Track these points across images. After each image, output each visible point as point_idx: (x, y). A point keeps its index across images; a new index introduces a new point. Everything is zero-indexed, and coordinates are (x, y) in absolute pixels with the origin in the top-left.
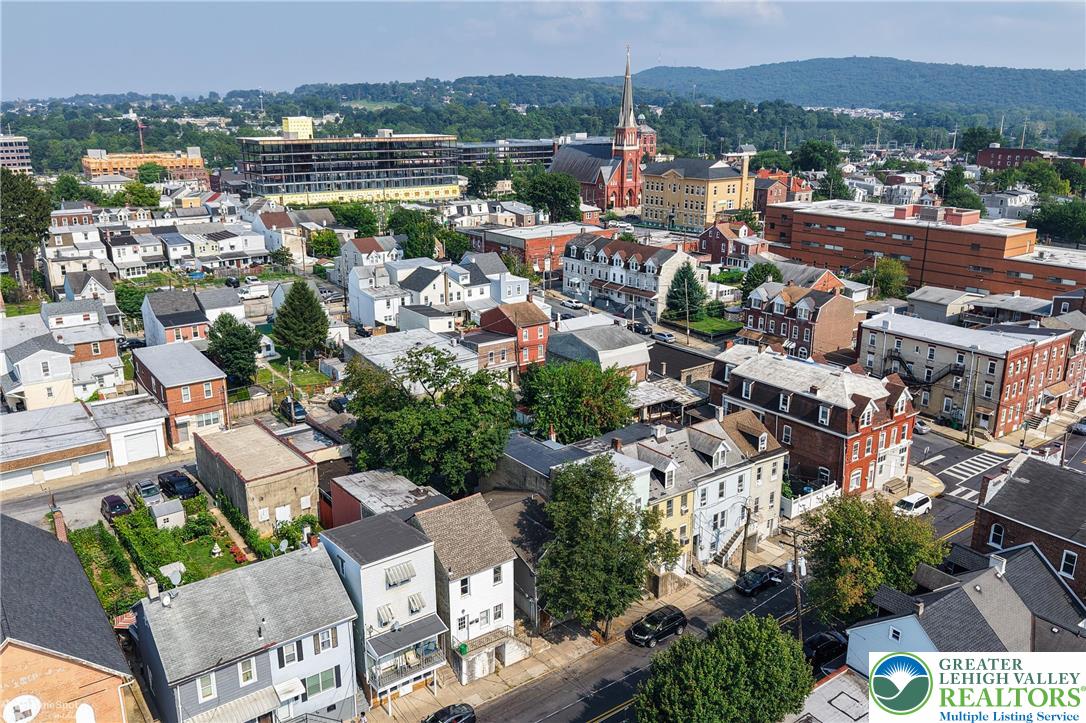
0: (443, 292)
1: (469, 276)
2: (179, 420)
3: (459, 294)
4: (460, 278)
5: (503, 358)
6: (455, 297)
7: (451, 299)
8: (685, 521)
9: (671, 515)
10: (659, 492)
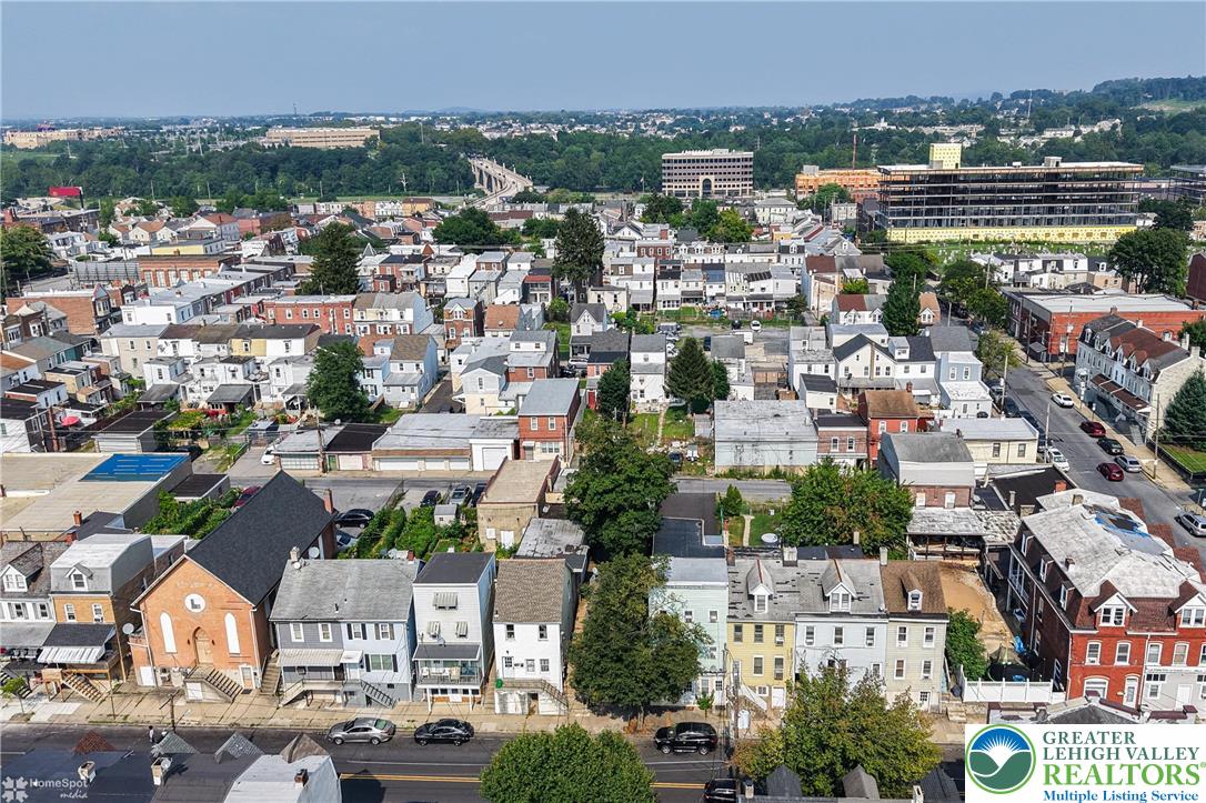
0: (868, 364)
1: (908, 351)
2: (525, 443)
3: (888, 369)
4: (897, 351)
5: (850, 448)
6: (883, 371)
7: (878, 374)
8: (781, 653)
9: (761, 641)
10: (745, 613)
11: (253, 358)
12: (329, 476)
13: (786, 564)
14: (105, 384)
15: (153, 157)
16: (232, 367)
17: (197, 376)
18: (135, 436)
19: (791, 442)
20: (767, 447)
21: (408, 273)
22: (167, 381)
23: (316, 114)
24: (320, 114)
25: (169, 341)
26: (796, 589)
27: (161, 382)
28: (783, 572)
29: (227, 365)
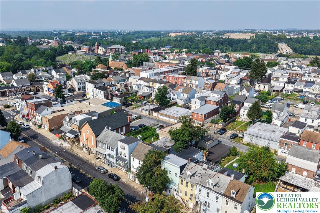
8: (192, 193)
9: (188, 187)
10: (185, 177)
11: (153, 87)
12: (150, 116)
13: (204, 169)
14: (127, 87)
15: (195, 39)
16: (148, 88)
17: (141, 89)
18: (119, 99)
19: (270, 140)
20: (261, 139)
21: (211, 72)
22: (136, 89)
23: (246, 30)
24: (247, 30)
25: (139, 80)
26: (202, 177)
27: (135, 89)
28: (201, 171)
29: (147, 88)
